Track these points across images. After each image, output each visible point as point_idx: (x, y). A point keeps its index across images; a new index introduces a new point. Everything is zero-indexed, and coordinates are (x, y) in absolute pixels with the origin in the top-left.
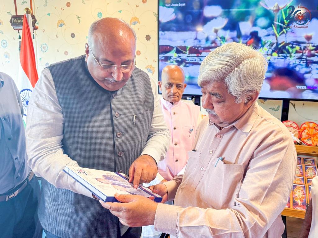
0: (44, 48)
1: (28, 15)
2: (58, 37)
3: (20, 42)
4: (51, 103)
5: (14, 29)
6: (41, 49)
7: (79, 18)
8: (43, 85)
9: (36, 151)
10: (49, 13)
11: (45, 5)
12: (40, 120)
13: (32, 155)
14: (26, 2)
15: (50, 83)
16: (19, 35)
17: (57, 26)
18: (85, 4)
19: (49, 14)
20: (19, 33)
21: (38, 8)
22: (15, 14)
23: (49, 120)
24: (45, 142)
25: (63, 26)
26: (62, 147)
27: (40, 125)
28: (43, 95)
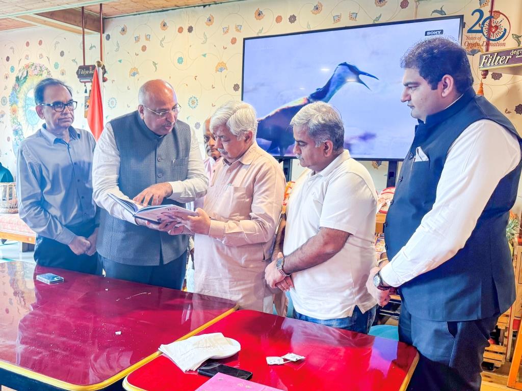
0: (112, 102)
1: (99, 69)
2: (129, 89)
3: (86, 97)
4: (112, 149)
5: (80, 82)
6: (109, 104)
7: (155, 64)
8: (106, 135)
9: (101, 185)
10: (120, 59)
11: (117, 50)
12: (105, 162)
13: (98, 187)
14: (95, 47)
15: (111, 133)
16: (85, 89)
17: (129, 76)
18: (163, 47)
19: (120, 61)
20: (85, 86)
21: (108, 53)
22: (82, 64)
23: (111, 162)
24: (108, 179)
25: (137, 76)
26: (118, 185)
27: (104, 166)
28: (106, 143)
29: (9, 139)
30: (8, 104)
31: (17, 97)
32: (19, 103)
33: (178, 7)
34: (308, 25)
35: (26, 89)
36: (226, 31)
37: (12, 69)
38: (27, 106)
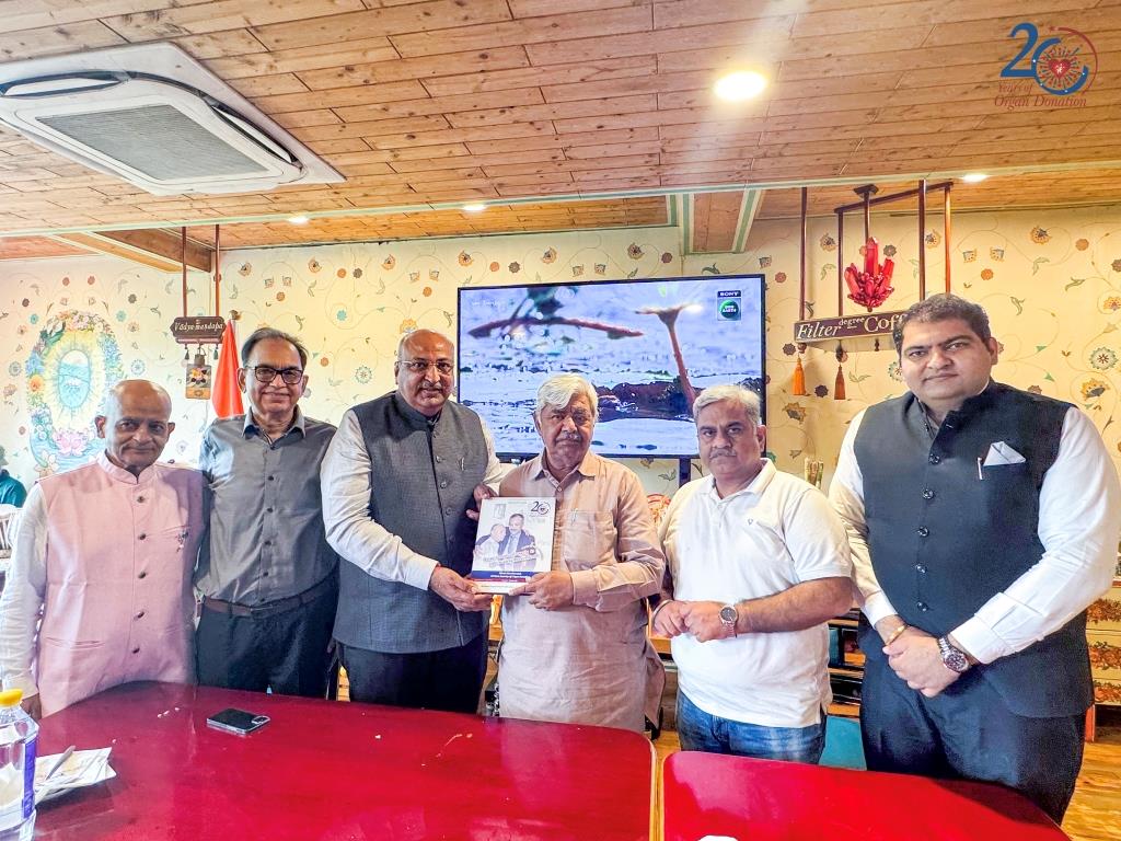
1: (235, 323)
5: (177, 341)
7: (300, 320)
11: (234, 298)
14: (195, 291)
16: (186, 353)
18: (313, 296)
20: (186, 348)
29: (22, 431)
30: (24, 373)
31: (42, 364)
32: (47, 372)
33: (338, 241)
34: (538, 277)
35: (60, 352)
36: (415, 277)
37: (34, 319)
38: (61, 378)
